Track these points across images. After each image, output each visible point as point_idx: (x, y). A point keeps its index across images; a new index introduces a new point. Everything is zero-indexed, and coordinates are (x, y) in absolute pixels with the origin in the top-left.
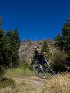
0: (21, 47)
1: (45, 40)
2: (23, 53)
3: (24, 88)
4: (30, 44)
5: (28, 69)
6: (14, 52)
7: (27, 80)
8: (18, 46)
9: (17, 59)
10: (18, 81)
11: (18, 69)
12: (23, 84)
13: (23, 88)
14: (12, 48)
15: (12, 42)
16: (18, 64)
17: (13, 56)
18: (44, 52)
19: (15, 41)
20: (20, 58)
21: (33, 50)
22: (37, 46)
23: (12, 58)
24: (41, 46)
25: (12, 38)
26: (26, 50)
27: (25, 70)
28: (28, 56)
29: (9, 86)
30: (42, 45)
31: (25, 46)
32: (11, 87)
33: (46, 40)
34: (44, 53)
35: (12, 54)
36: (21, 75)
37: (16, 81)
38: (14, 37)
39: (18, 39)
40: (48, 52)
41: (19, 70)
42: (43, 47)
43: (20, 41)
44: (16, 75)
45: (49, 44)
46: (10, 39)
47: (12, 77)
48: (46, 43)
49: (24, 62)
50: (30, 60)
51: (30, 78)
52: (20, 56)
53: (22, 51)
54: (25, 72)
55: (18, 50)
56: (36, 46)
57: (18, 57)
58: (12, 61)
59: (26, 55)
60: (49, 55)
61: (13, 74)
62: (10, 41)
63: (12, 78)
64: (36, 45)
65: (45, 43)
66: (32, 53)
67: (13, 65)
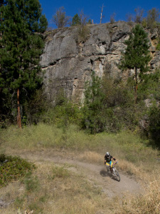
0: (48, 48)
1: (138, 21)
2: (57, 71)
3: (64, 187)
4: (82, 38)
5: (73, 126)
6: (26, 67)
7: (70, 162)
8: (39, 46)
9: (38, 92)
10: (43, 165)
11: (41, 126)
12: (60, 175)
13: (60, 188)
14: (15, 53)
15: (13, 29)
16: (40, 111)
17: (23, 82)
18: (130, 68)
19: (25, 23)
20: (47, 90)
21: (92, 62)
22: (108, 43)
23: (20, 88)
24: (120, 46)
25: (12, 9)
26: (67, 58)
27: (64, 132)
28: (76, 82)
29: (18, 181)
30: (126, 43)
31: (64, 44)
32: (22, 182)
33: (144, 19)
34: (133, 71)
35: (16, 76)
36: (53, 146)
37: (37, 164)
38: (21, 7)
39: (37, 17)
40: (146, 71)
41: (45, 131)
42: (128, 50)
43: (44, 23)
44: (35, 146)
45: (153, 38)
46: (6, 17)
47: (23, 153)
48: (141, 33)
49: (60, 103)
50: (83, 96)
51: (82, 156)
52: (46, 82)
53: (52, 64)
54: (63, 138)
55: (39, 59)
56: (104, 43)
57: (40, 86)
58: (21, 99)
59: (66, 79)
60: (150, 81)
61: (27, 144)
62: (8, 25)
63: (23, 157)
64: (103, 39)
65: (139, 32)
66: (88, 69)
67: (24, 113)
